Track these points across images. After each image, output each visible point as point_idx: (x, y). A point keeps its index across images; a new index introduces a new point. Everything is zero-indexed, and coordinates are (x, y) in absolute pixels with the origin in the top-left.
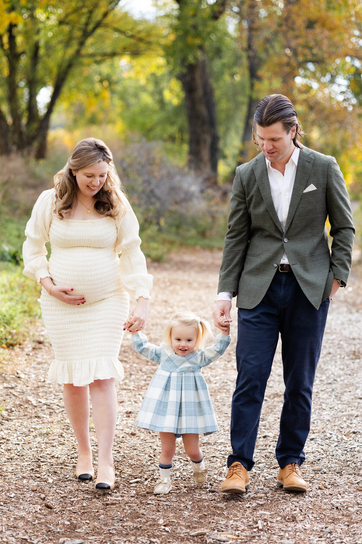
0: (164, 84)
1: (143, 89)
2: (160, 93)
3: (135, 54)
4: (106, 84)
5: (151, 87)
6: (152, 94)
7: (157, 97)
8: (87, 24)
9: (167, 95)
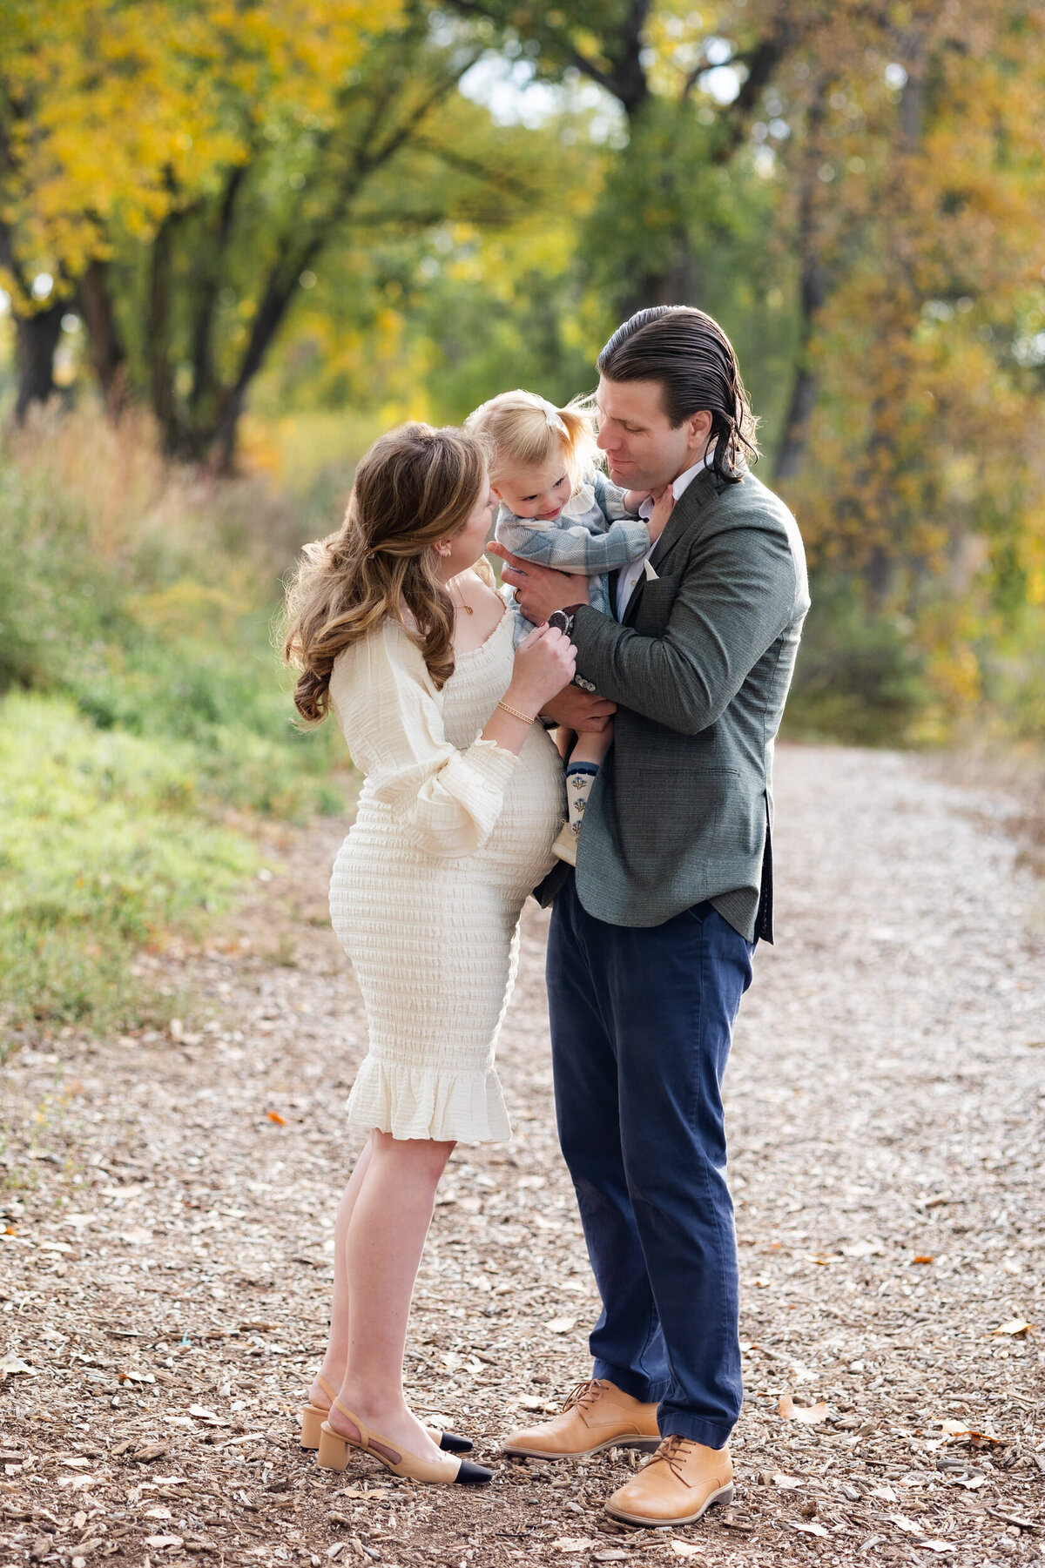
0: (563, 302)
1: (500, 311)
2: (550, 324)
3: (490, 218)
4: (394, 292)
5: (523, 306)
6: (524, 326)
7: (538, 335)
8: (368, 135)
9: (570, 332)
